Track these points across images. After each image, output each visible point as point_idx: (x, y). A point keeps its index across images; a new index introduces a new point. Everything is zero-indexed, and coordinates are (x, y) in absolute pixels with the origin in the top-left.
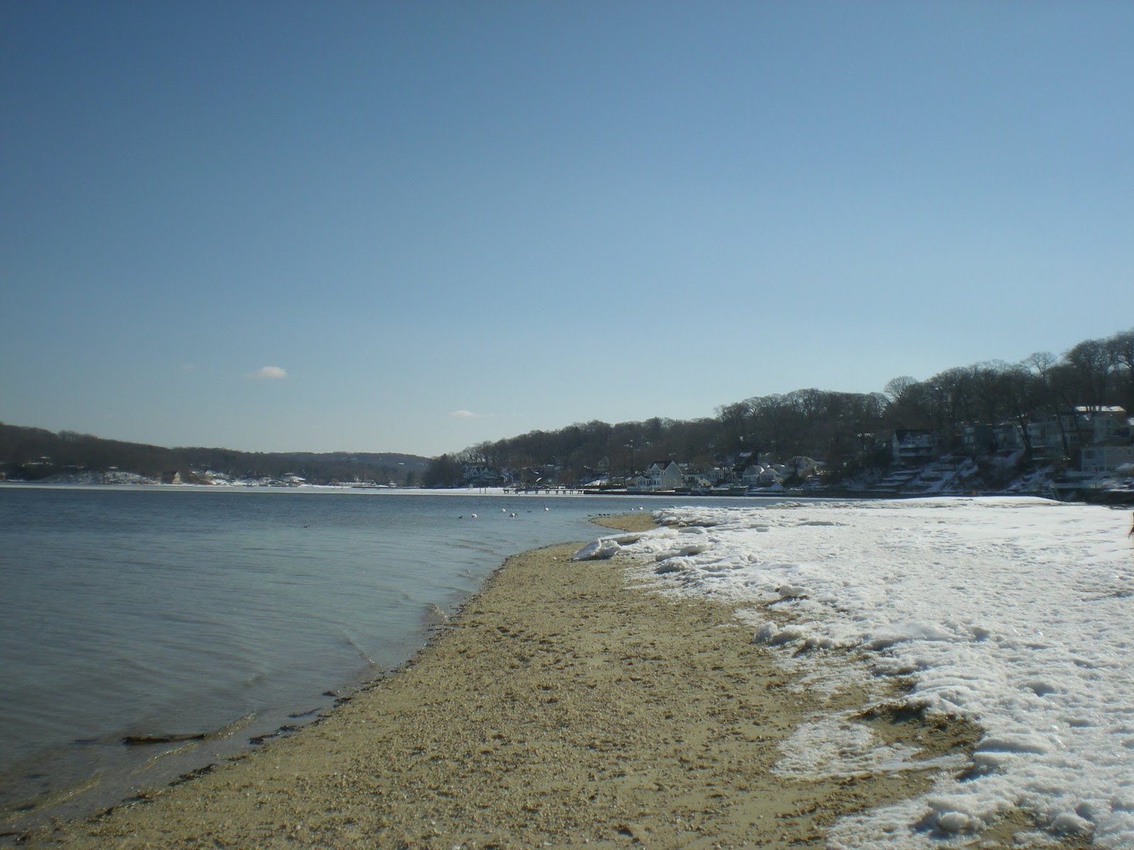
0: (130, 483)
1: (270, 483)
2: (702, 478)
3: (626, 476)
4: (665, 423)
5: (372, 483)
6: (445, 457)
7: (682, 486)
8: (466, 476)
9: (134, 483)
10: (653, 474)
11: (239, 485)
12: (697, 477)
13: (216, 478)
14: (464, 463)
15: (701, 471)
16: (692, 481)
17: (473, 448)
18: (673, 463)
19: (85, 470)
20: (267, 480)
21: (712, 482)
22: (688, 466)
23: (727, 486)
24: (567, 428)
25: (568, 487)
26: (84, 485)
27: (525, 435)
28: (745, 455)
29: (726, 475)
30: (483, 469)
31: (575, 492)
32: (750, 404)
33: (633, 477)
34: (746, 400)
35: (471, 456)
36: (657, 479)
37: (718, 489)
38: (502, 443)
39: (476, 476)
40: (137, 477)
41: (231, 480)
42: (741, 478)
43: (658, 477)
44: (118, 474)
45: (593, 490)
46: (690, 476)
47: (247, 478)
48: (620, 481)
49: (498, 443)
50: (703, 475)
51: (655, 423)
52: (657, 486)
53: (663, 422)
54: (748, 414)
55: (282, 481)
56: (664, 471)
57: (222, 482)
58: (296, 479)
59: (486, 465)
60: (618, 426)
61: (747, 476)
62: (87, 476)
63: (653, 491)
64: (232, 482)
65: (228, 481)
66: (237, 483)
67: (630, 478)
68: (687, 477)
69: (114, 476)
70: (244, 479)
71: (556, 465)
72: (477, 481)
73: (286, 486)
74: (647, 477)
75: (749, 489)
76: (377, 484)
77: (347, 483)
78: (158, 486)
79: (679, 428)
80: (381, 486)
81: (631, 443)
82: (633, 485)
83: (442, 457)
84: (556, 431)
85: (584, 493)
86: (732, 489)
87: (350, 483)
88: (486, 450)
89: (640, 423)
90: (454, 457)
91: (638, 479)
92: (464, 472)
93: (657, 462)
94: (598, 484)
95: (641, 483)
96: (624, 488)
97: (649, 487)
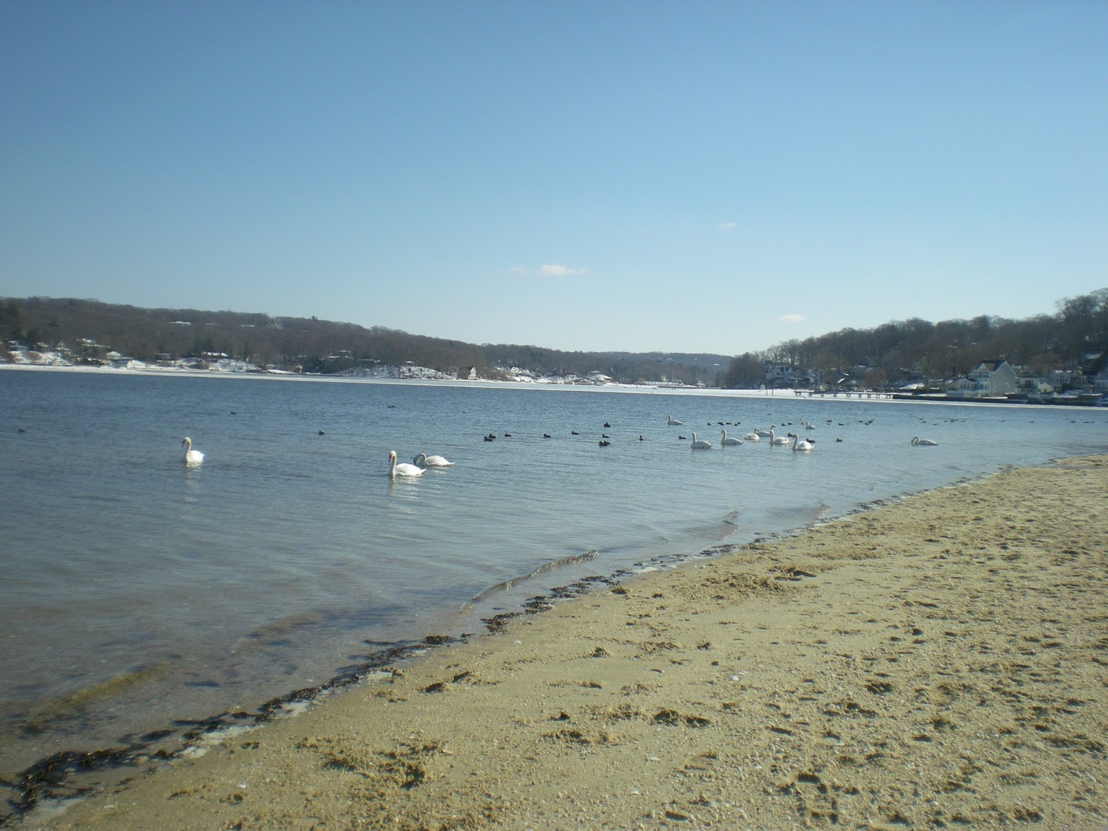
0: (424, 377)
1: (576, 381)
2: (1042, 382)
3: (946, 378)
4: (994, 322)
5: (679, 383)
6: (747, 356)
7: (1016, 391)
8: (769, 376)
9: (429, 378)
10: (980, 376)
11: (543, 383)
12: (1036, 381)
13: (521, 375)
14: (768, 362)
15: (1039, 374)
16: (1029, 386)
17: (778, 347)
18: (1006, 363)
19: (381, 364)
20: (573, 377)
21: (1055, 388)
22: (1022, 369)
23: (1073, 392)
24: (882, 325)
25: (875, 390)
26: (379, 379)
27: (835, 333)
28: (1092, 357)
29: (1073, 379)
30: (787, 369)
31: (883, 396)
32: (1100, 297)
33: (955, 380)
34: (1095, 292)
35: (776, 355)
36: (985, 383)
37: (1062, 396)
38: (810, 341)
39: (780, 376)
40: (432, 372)
41: (536, 377)
42: (1093, 383)
43: (986, 380)
44: (413, 368)
45: (904, 394)
46: (1028, 379)
47: (552, 376)
48: (938, 384)
49: (806, 341)
50: (1042, 379)
51: (983, 322)
52: (984, 391)
53: (993, 320)
54: (1097, 309)
55: (588, 379)
56: (994, 373)
57: (527, 379)
58: (602, 377)
59: (792, 366)
60: (940, 324)
61: (1100, 381)
62: (383, 370)
63: (979, 397)
64: (537, 379)
65: (533, 378)
66: (543, 380)
67: (951, 381)
68: (1023, 381)
69: (409, 370)
70: (549, 376)
71: (867, 365)
72: (780, 382)
73: (591, 384)
74: (972, 380)
75: (1103, 397)
76: (685, 384)
77: (654, 382)
78: (453, 381)
79: (1010, 328)
80: (688, 386)
81: (954, 344)
82: (954, 389)
83: (744, 355)
84: (872, 329)
85: (894, 398)
86: (1080, 398)
87: (657, 383)
88: (792, 349)
89: (966, 321)
90: (757, 356)
91: (960, 382)
92: (767, 372)
93: (985, 362)
94: (915, 388)
95: (964, 387)
96: (942, 393)
97: (973, 393)
